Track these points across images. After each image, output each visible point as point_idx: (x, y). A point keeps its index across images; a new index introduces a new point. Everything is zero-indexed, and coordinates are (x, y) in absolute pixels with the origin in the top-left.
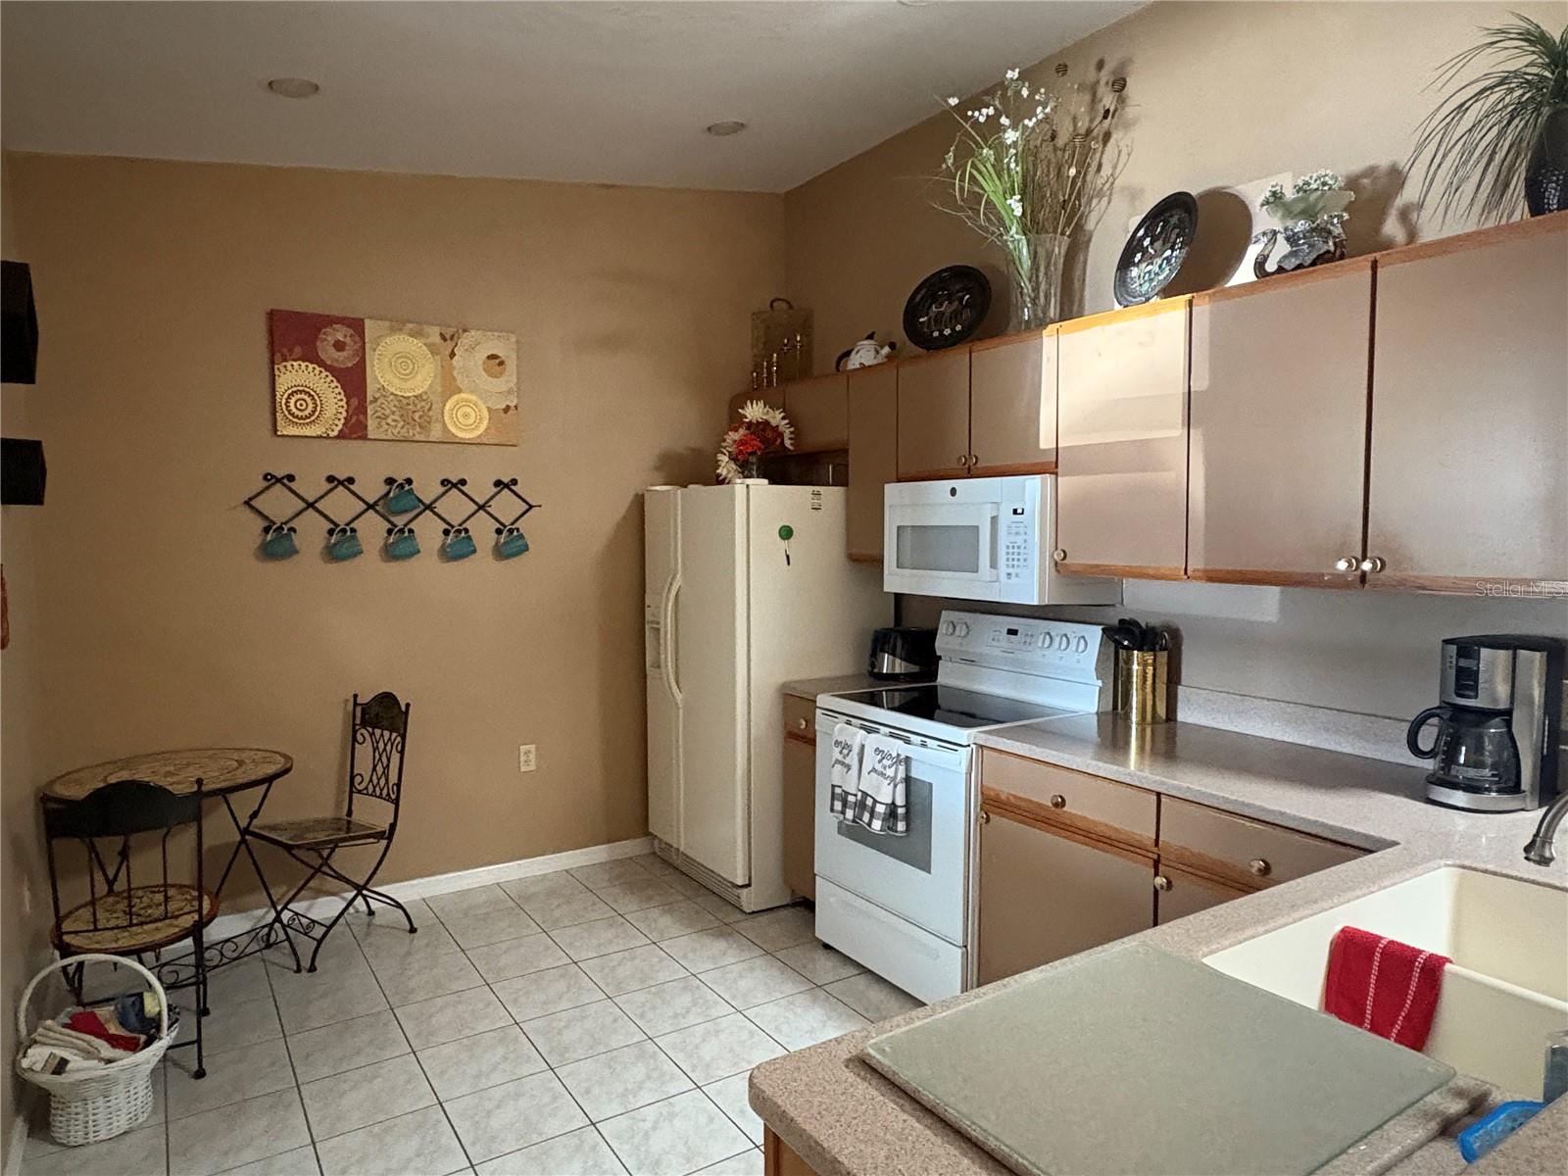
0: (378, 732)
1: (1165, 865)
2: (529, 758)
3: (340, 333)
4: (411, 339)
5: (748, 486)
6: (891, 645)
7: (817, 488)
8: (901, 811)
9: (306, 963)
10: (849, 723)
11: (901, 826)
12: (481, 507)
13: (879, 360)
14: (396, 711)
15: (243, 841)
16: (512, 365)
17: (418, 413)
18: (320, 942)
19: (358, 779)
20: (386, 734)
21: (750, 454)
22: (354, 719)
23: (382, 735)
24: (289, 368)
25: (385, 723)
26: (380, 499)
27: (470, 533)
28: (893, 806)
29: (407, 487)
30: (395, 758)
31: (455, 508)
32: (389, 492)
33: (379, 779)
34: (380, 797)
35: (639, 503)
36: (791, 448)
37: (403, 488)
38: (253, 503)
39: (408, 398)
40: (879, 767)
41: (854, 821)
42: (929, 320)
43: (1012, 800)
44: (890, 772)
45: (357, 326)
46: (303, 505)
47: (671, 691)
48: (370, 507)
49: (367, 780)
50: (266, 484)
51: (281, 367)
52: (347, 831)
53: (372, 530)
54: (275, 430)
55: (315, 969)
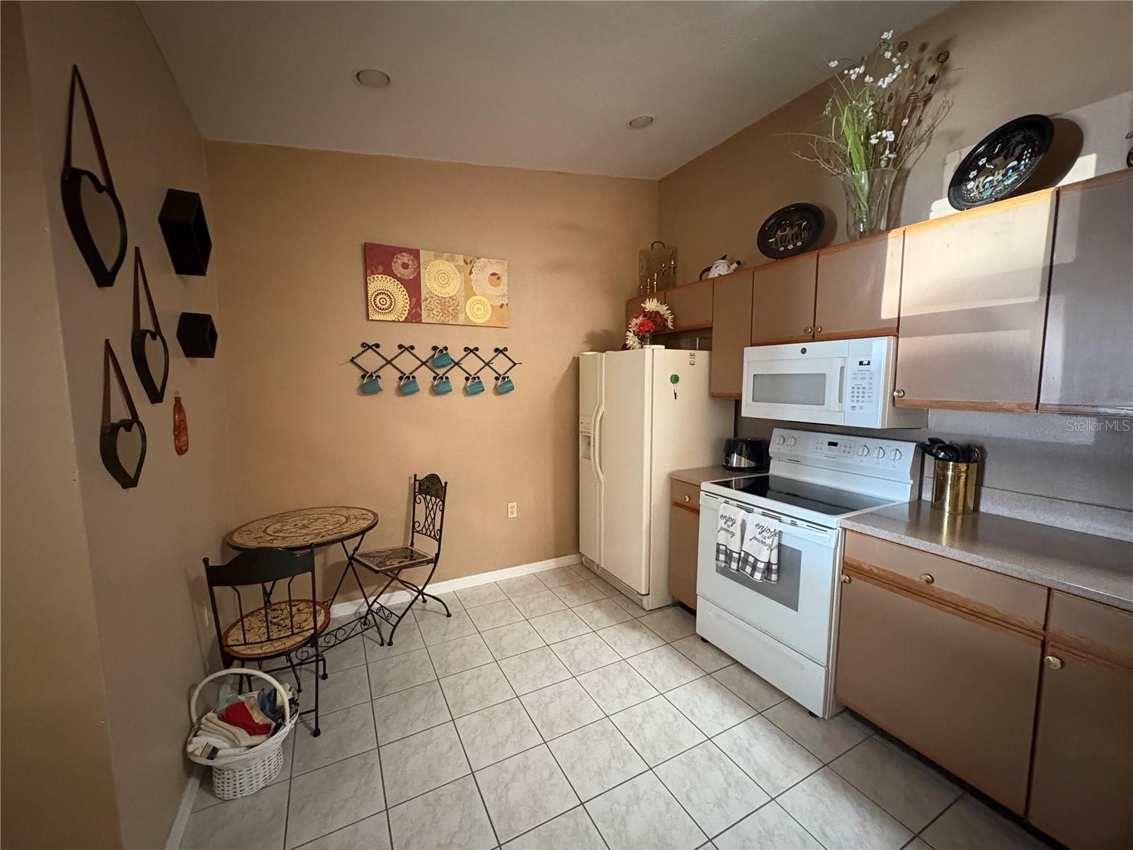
0: (428, 497)
1: (1052, 646)
2: (513, 510)
3: (405, 258)
4: (447, 262)
5: (653, 350)
6: (739, 449)
7: (692, 352)
8: (775, 567)
9: (387, 639)
10: (727, 502)
11: (774, 577)
12: (487, 364)
13: (731, 271)
14: (438, 485)
15: (350, 563)
16: (505, 279)
17: (450, 307)
18: (395, 627)
19: (417, 524)
20: (433, 499)
21: (646, 332)
22: (415, 489)
23: (431, 499)
24: (376, 279)
25: (433, 492)
26: (429, 359)
27: (481, 379)
28: (769, 564)
29: (444, 352)
30: (439, 514)
31: (471, 364)
32: (434, 355)
33: (429, 526)
34: (430, 536)
35: (576, 362)
36: (672, 328)
37: (442, 352)
38: (355, 360)
39: (446, 298)
40: (759, 537)
41: (738, 570)
42: (776, 241)
43: (876, 571)
44: (769, 541)
45: (415, 254)
46: (385, 362)
47: (596, 475)
48: (424, 363)
49: (422, 526)
50: (363, 349)
51: (371, 278)
52: (411, 557)
53: (425, 377)
54: (368, 316)
55: (392, 644)
